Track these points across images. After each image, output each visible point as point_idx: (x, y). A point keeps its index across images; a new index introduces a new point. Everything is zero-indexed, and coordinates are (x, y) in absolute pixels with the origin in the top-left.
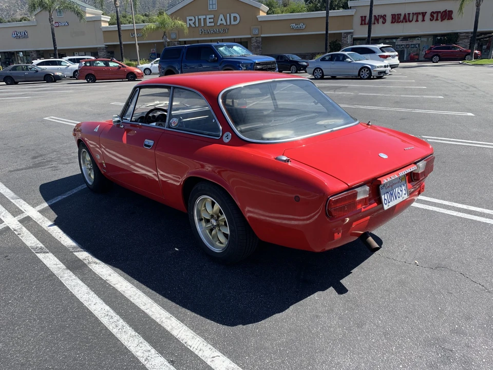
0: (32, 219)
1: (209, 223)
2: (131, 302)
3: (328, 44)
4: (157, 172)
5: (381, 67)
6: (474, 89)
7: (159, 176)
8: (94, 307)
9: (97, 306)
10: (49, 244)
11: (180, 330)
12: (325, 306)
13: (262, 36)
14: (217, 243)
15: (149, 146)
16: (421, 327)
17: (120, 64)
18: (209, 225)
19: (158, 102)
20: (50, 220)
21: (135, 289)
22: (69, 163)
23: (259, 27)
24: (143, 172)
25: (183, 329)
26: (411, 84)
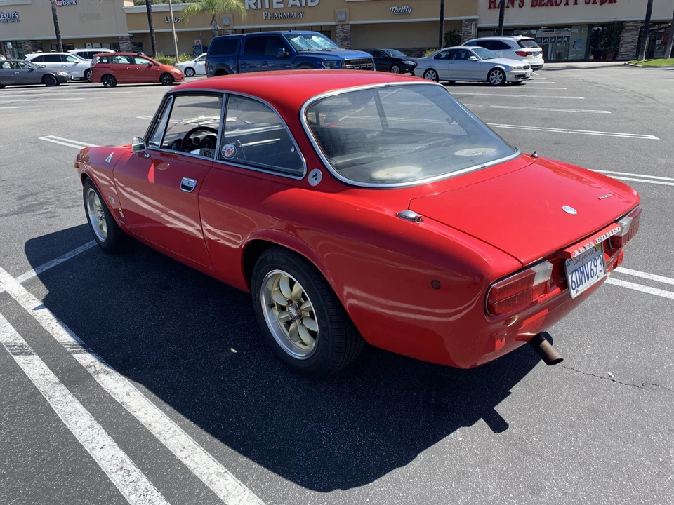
0: (10, 297)
1: (284, 312)
2: (161, 444)
3: (443, 36)
4: (201, 225)
5: (519, 68)
6: (652, 101)
7: (205, 231)
8: (100, 454)
9: (104, 451)
10: (35, 338)
11: (240, 497)
12: (475, 454)
13: (351, 22)
14: (298, 343)
15: (189, 188)
16: (636, 494)
17: (151, 61)
18: (285, 315)
19: (204, 117)
20: (39, 298)
21: (167, 420)
22: (73, 207)
23: (347, 10)
24: (181, 225)
25: (246, 497)
26: (562, 93)
